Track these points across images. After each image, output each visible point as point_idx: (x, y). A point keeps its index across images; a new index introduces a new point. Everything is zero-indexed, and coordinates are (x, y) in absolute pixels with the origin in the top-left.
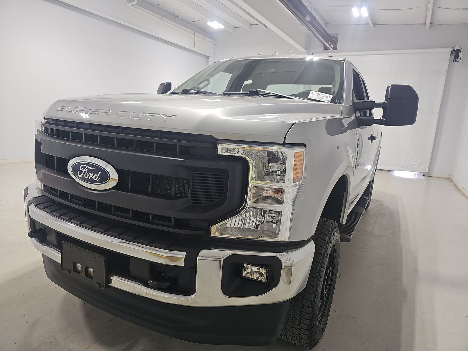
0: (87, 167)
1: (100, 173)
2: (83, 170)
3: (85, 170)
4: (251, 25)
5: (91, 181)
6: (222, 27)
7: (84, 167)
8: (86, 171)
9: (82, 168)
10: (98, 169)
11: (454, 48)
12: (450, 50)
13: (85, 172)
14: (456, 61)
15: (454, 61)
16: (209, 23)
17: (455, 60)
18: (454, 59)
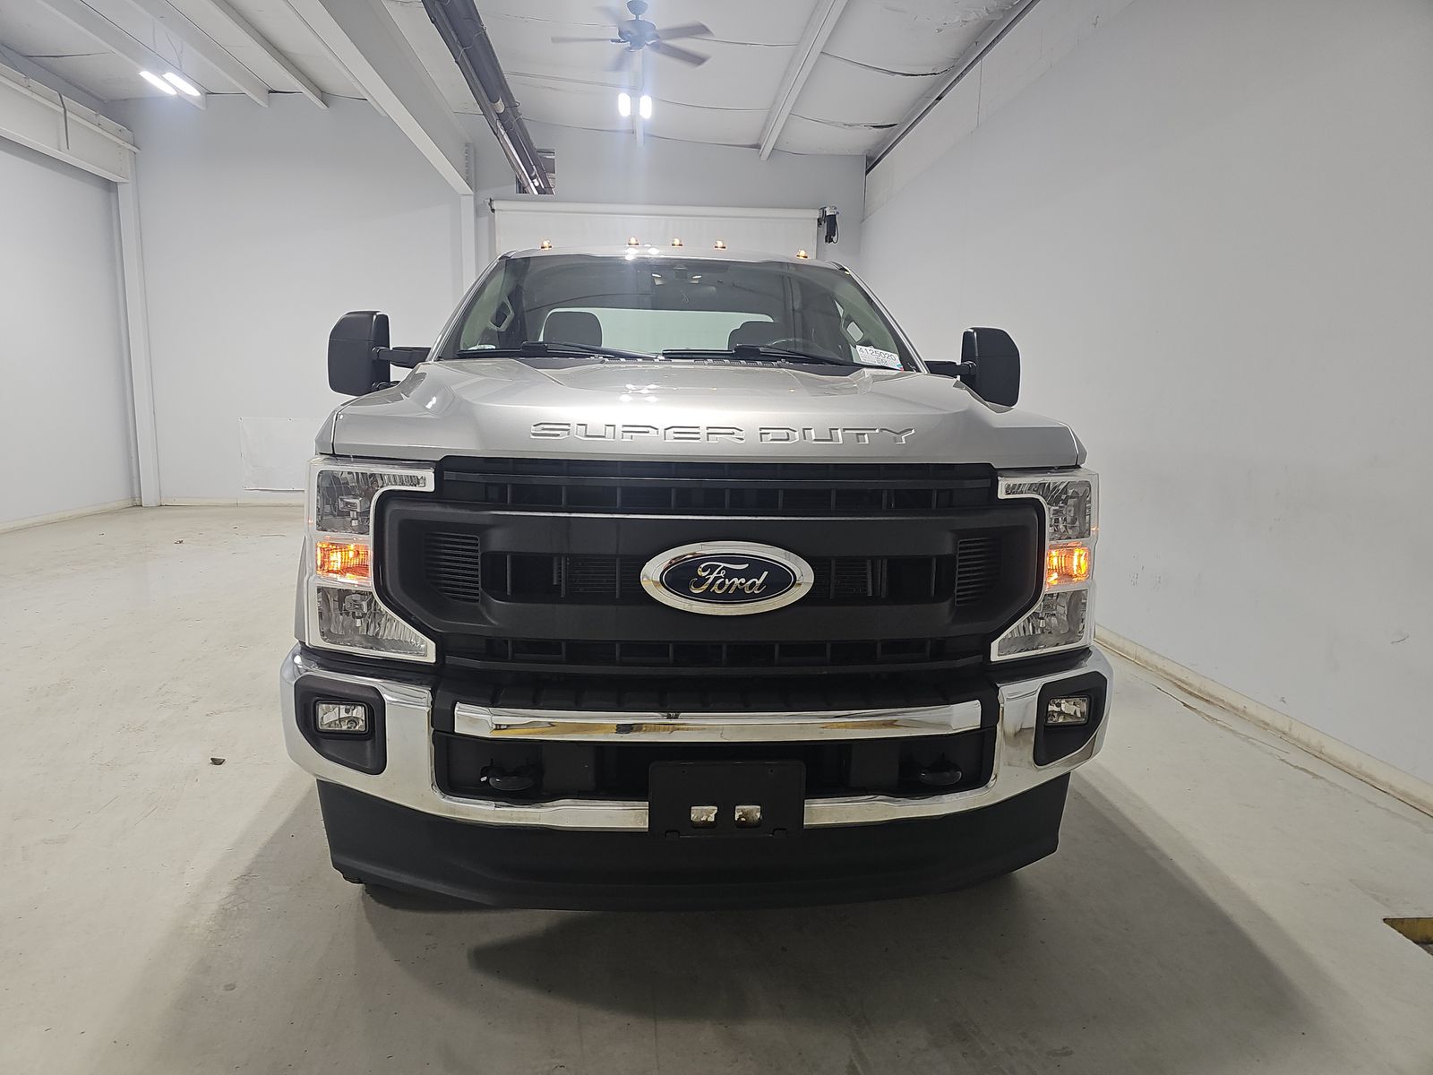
0: (723, 565)
1: (766, 573)
2: (711, 573)
3: (719, 573)
4: (270, 92)
5: (739, 596)
6: (192, 91)
7: (713, 568)
8: (722, 575)
9: (704, 570)
10: (756, 566)
11: (824, 212)
12: (817, 214)
13: (716, 579)
14: (831, 240)
15: (826, 241)
16: (147, 75)
17: (829, 239)
18: (826, 237)
